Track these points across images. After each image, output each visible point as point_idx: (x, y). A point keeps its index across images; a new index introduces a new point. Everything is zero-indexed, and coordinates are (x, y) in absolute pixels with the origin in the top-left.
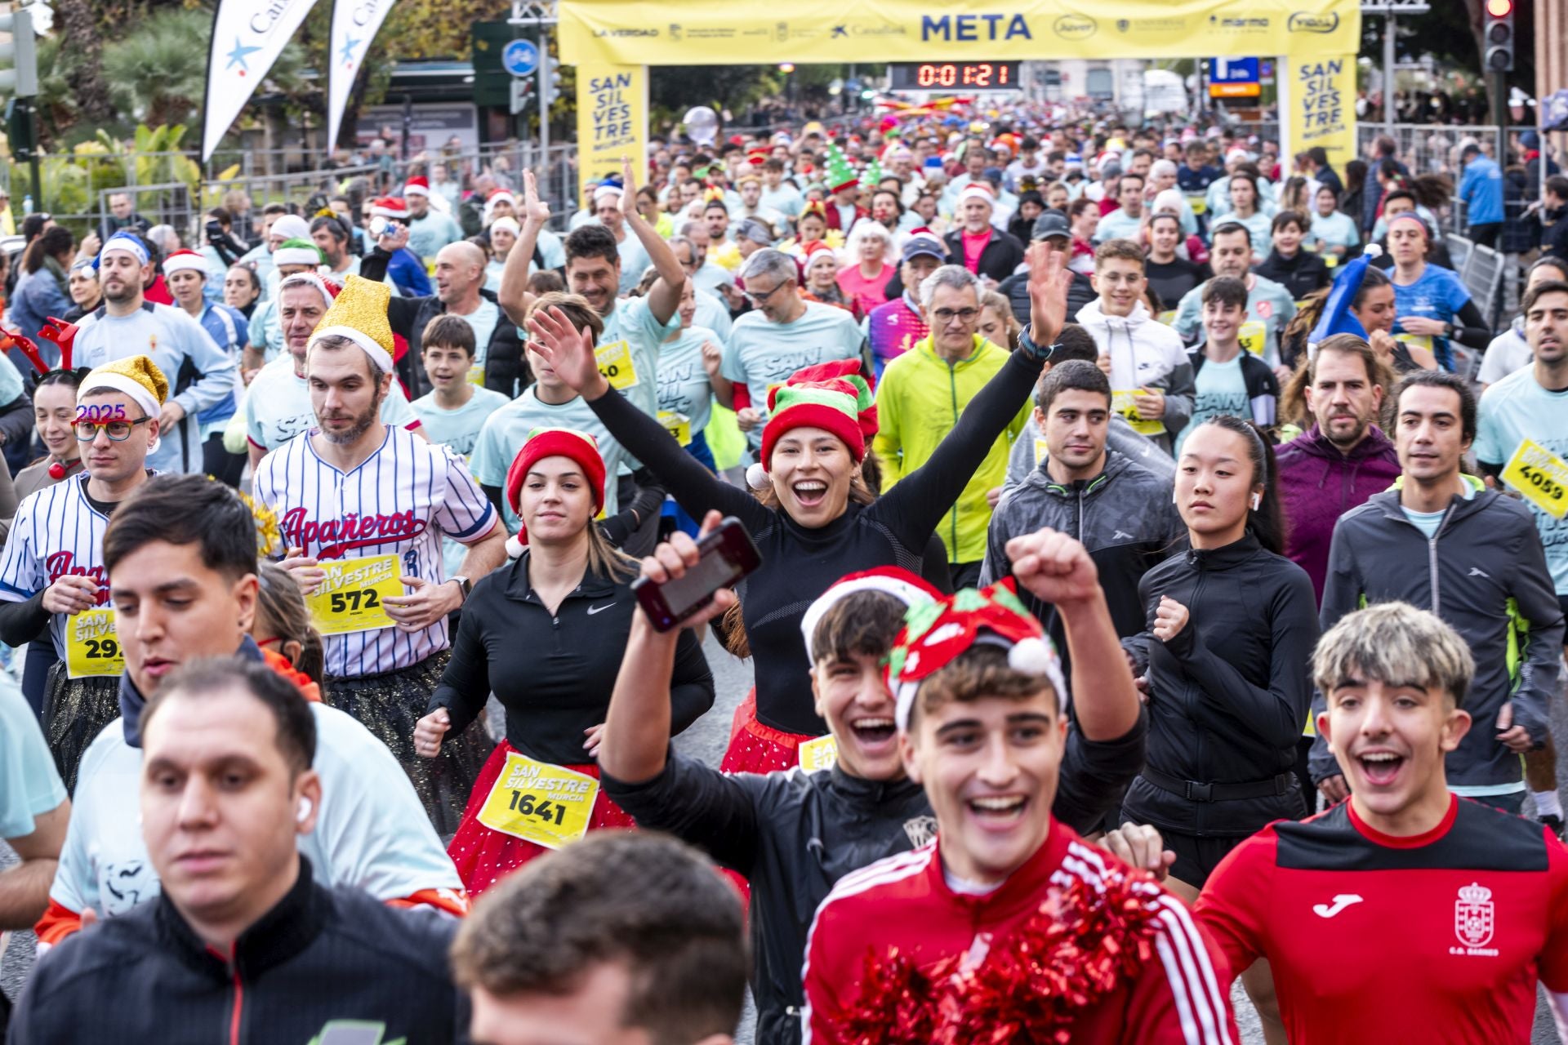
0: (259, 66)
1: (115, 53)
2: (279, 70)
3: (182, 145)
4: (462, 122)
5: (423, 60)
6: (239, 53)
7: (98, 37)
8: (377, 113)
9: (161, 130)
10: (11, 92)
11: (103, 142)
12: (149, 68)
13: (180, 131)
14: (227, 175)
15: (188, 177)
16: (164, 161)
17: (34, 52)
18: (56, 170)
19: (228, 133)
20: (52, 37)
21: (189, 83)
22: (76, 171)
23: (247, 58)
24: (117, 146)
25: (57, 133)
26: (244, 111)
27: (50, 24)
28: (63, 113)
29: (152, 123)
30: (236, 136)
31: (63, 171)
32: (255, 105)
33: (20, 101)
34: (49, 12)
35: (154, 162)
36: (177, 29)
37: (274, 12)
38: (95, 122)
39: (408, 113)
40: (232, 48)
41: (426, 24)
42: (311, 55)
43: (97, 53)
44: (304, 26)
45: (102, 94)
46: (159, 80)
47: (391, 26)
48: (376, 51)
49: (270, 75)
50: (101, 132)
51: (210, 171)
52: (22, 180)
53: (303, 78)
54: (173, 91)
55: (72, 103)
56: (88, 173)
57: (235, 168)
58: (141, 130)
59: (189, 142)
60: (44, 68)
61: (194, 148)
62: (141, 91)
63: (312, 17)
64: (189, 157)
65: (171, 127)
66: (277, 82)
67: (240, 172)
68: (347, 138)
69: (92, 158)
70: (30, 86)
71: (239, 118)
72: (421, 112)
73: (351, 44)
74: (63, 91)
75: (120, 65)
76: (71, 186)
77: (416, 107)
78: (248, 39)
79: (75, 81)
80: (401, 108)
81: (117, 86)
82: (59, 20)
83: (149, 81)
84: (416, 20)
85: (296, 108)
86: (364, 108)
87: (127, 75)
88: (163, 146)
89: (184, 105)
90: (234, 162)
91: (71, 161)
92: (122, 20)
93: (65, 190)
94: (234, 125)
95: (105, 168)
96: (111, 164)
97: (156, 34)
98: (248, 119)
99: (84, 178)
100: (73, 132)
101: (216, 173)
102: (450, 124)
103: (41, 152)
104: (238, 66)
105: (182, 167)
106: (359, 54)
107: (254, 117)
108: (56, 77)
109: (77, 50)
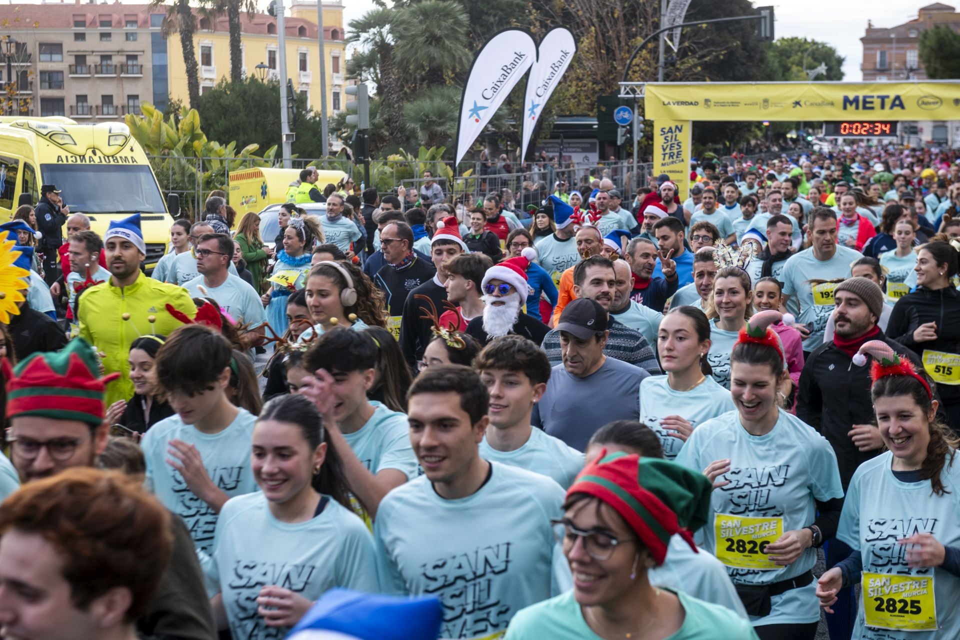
0: (486, 116)
1: (409, 108)
2: (496, 119)
3: (443, 158)
4: (591, 149)
5: (571, 116)
6: (476, 110)
7: (401, 99)
8: (546, 143)
9: (433, 149)
10: (355, 127)
11: (402, 154)
12: (427, 116)
13: (443, 150)
14: (466, 174)
15: (446, 174)
16: (434, 165)
17: (368, 106)
18: (376, 169)
19: (468, 152)
20: (377, 98)
21: (448, 125)
22: (388, 169)
23: (481, 113)
24: (410, 157)
25: (378, 149)
26: (477, 140)
27: (375, 91)
28: (382, 139)
29: (428, 146)
30: (472, 153)
31: (381, 169)
32: (482, 138)
33: (359, 132)
34: (376, 85)
35: (428, 166)
36: (442, 96)
37: (495, 89)
38: (399, 144)
39: (562, 144)
40: (472, 107)
41: (573, 96)
42: (512, 112)
43: (400, 108)
44: (509, 97)
45: (402, 129)
46: (432, 122)
47: (555, 97)
48: (547, 110)
49: (490, 122)
50: (401, 149)
51: (458, 172)
52: (359, 173)
53: (508, 123)
54: (440, 129)
55: (387, 133)
56: (394, 170)
57: (471, 170)
58: (422, 149)
59: (447, 156)
60: (373, 115)
61: (450, 159)
62: (422, 128)
63: (514, 91)
64: (447, 164)
65: (438, 148)
66: (493, 125)
67: (474, 173)
68: (530, 156)
69: (396, 163)
70: (366, 124)
71: (474, 144)
72: (569, 143)
73: (534, 106)
74: (383, 127)
75: (412, 114)
76: (385, 177)
77: (565, 141)
78: (481, 102)
79: (388, 122)
80: (559, 141)
81: (410, 125)
82: (380, 90)
83: (427, 123)
84: (568, 94)
85: (503, 140)
86: (539, 140)
87: (415, 120)
88: (433, 158)
89: (445, 136)
90: (470, 168)
91: (385, 164)
92: (414, 90)
93: (381, 179)
94: (471, 148)
95: (403, 168)
96: (405, 166)
97: (431, 99)
98: (478, 145)
99: (392, 173)
100: (386, 149)
101: (461, 173)
102: (584, 150)
103: (370, 159)
104: (475, 116)
105: (443, 168)
106: (538, 111)
107: (481, 144)
108: (378, 119)
109: (390, 106)
